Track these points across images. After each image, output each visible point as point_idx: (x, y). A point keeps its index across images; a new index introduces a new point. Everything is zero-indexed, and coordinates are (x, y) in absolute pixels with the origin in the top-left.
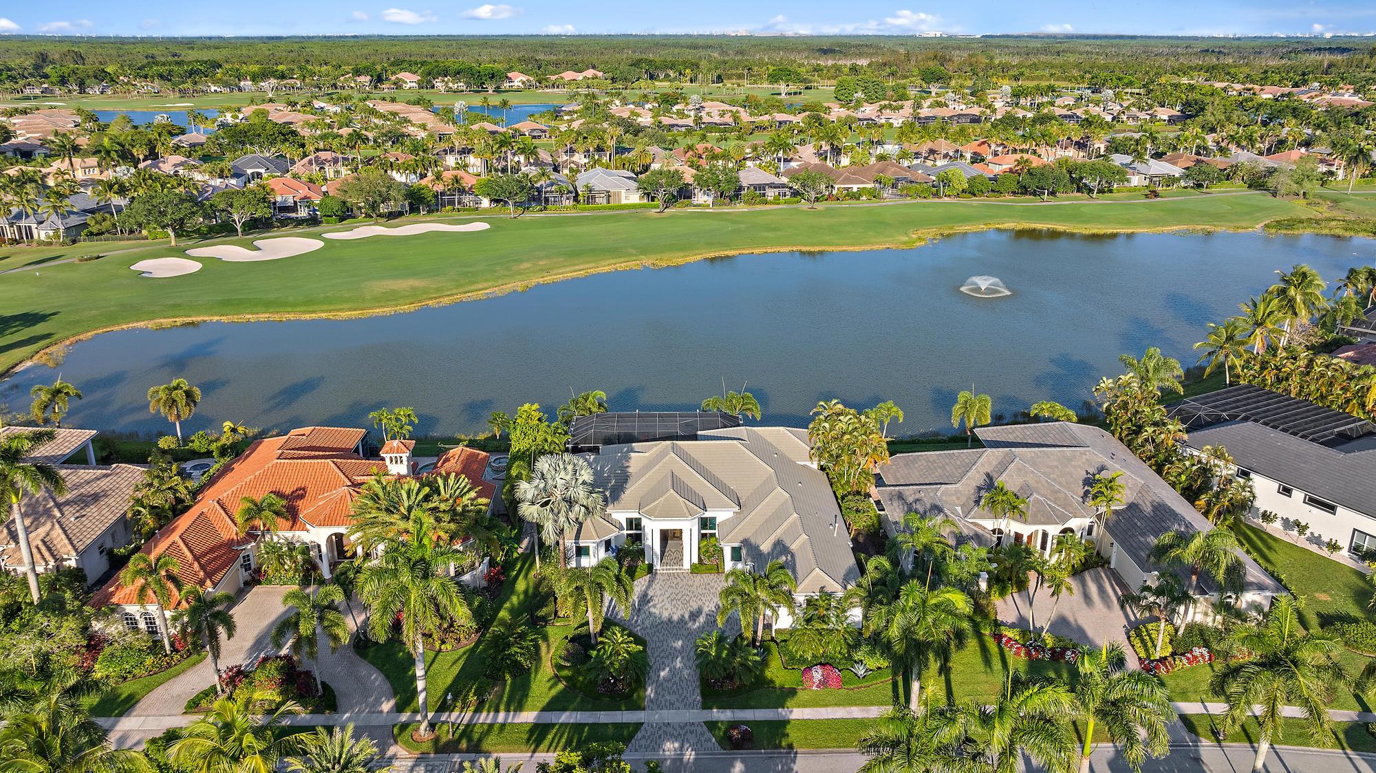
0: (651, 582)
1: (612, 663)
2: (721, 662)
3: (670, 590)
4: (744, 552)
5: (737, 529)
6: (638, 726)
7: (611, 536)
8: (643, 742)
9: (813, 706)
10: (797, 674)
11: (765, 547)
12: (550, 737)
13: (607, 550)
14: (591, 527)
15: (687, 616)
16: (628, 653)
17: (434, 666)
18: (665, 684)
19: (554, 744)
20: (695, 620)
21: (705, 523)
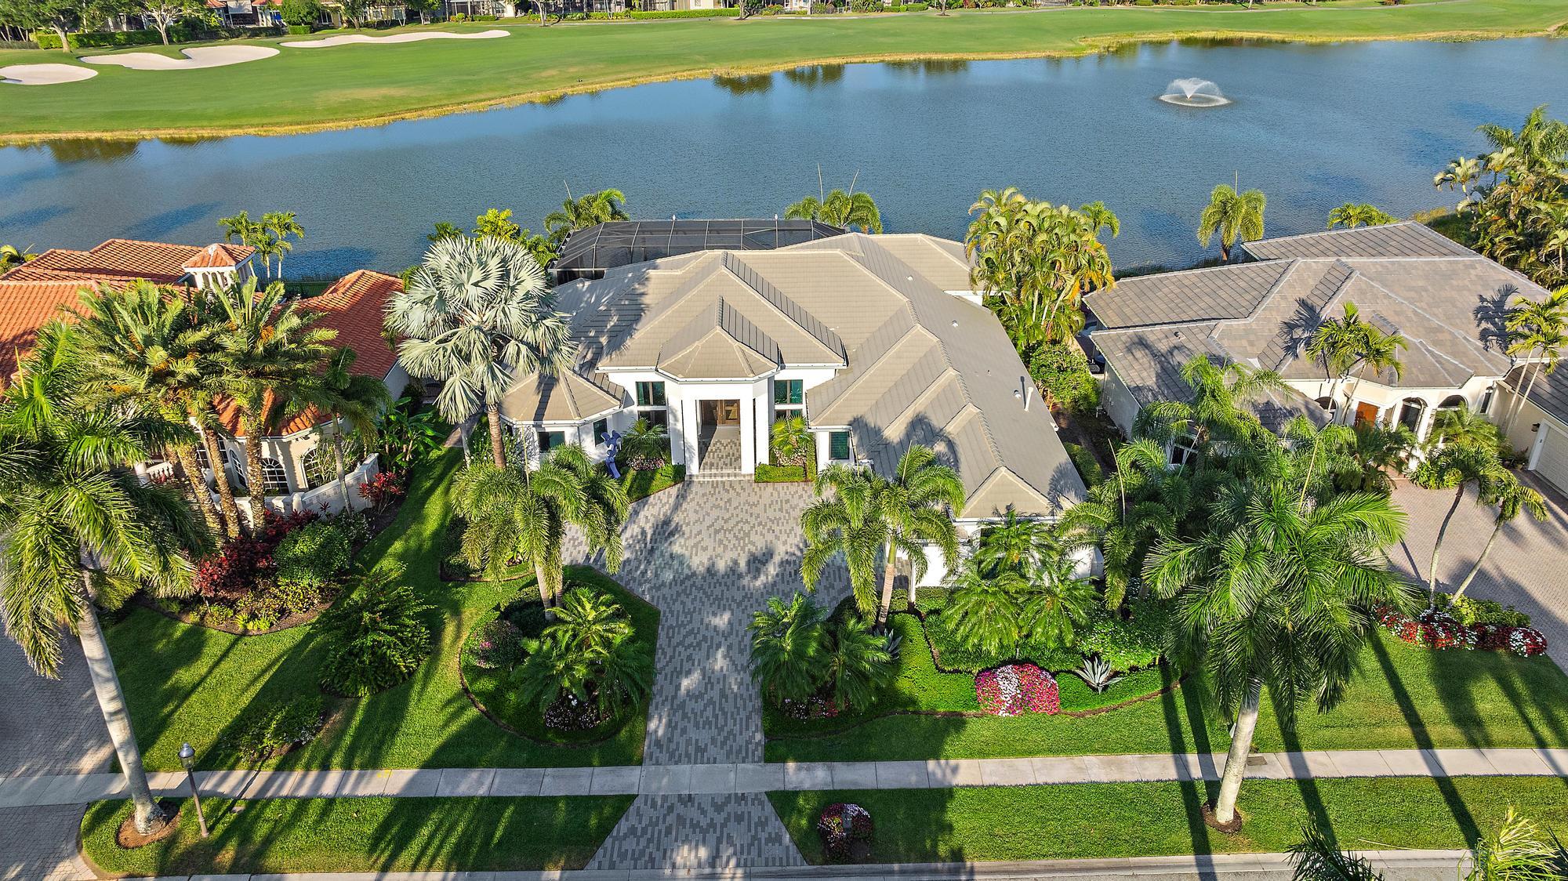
0: (681, 497)
1: (569, 668)
2: (804, 666)
3: (715, 513)
4: (853, 441)
5: (840, 401)
6: (623, 802)
7: (607, 413)
8: (630, 845)
9: (1001, 754)
10: (966, 682)
11: (894, 432)
12: (425, 831)
13: (598, 440)
14: (567, 396)
15: (743, 564)
16: (607, 643)
17: (224, 665)
18: (691, 705)
19: (431, 851)
20: (758, 571)
21: (782, 391)
